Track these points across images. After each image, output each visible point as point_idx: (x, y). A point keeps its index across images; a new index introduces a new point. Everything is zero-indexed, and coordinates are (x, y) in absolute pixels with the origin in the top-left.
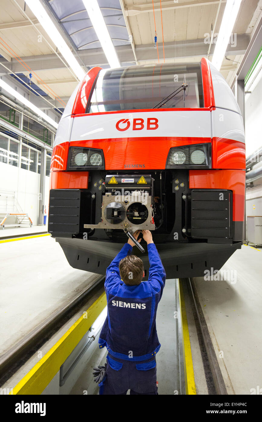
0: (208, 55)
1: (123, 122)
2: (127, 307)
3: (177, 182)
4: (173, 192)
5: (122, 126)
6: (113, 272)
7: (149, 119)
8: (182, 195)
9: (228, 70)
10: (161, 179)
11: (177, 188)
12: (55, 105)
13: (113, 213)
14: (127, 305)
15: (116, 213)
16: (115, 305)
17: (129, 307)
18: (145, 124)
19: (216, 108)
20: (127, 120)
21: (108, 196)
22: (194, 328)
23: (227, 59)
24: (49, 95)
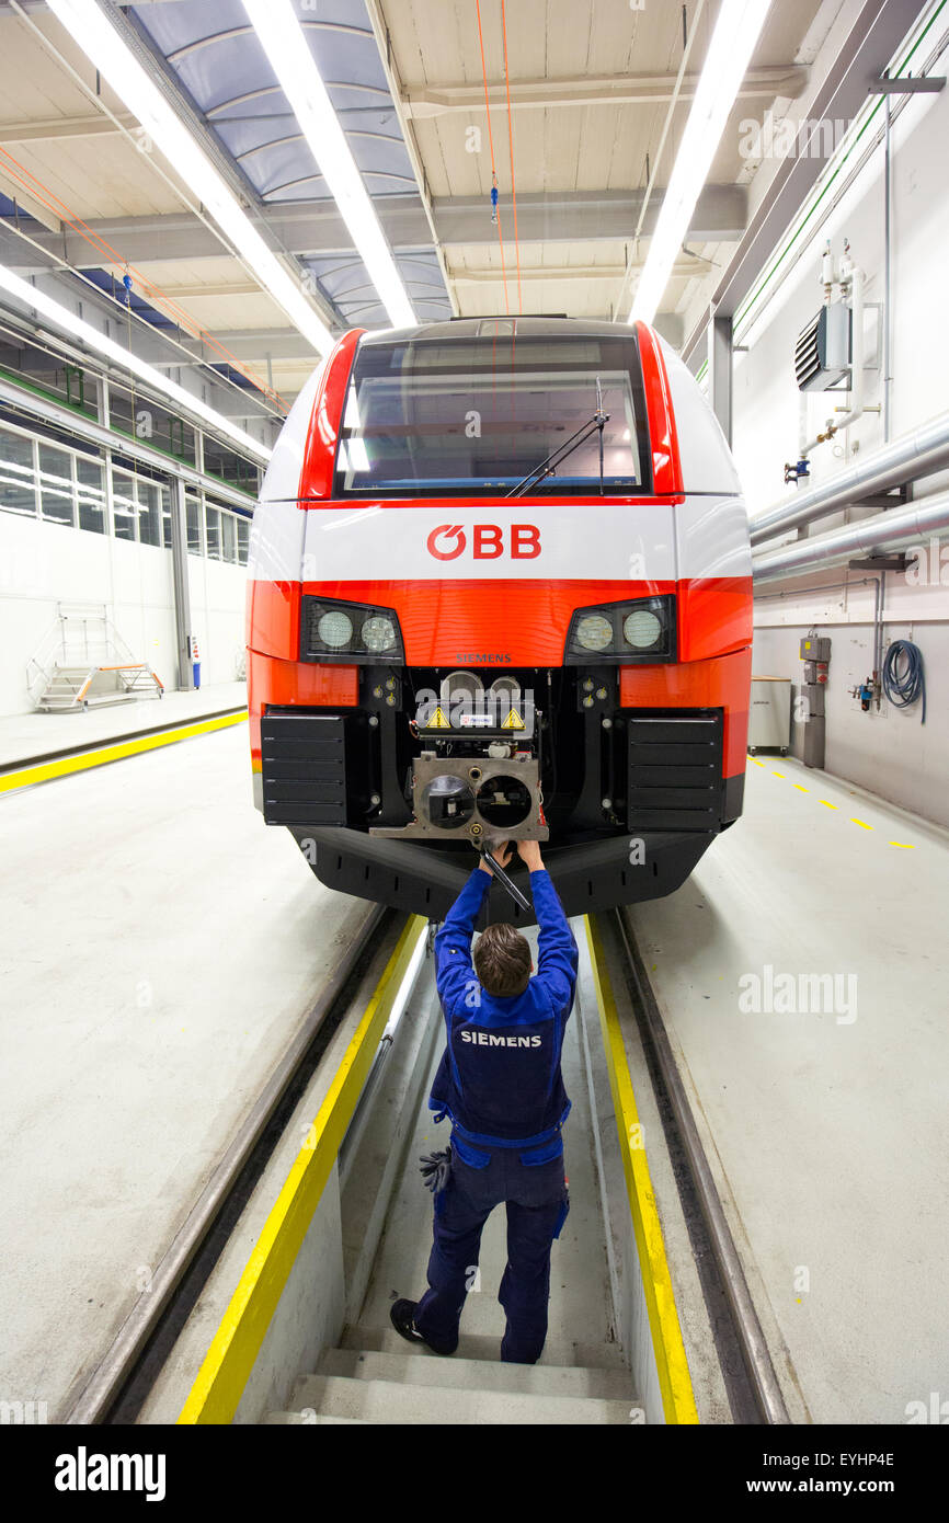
0: (636, 239)
1: (445, 533)
2: (497, 1044)
3: (589, 686)
4: (580, 710)
5: (446, 544)
6: (454, 951)
7: (515, 529)
8: (602, 718)
9: (686, 277)
10: (550, 684)
11: (589, 702)
12: (202, 356)
13: (446, 808)
14: (495, 1041)
15: (451, 809)
16: (469, 1040)
17: (503, 1044)
18: (506, 540)
19: (687, 497)
20: (459, 527)
21: (428, 758)
22: (633, 1028)
23: (686, 251)
24: (181, 327)
